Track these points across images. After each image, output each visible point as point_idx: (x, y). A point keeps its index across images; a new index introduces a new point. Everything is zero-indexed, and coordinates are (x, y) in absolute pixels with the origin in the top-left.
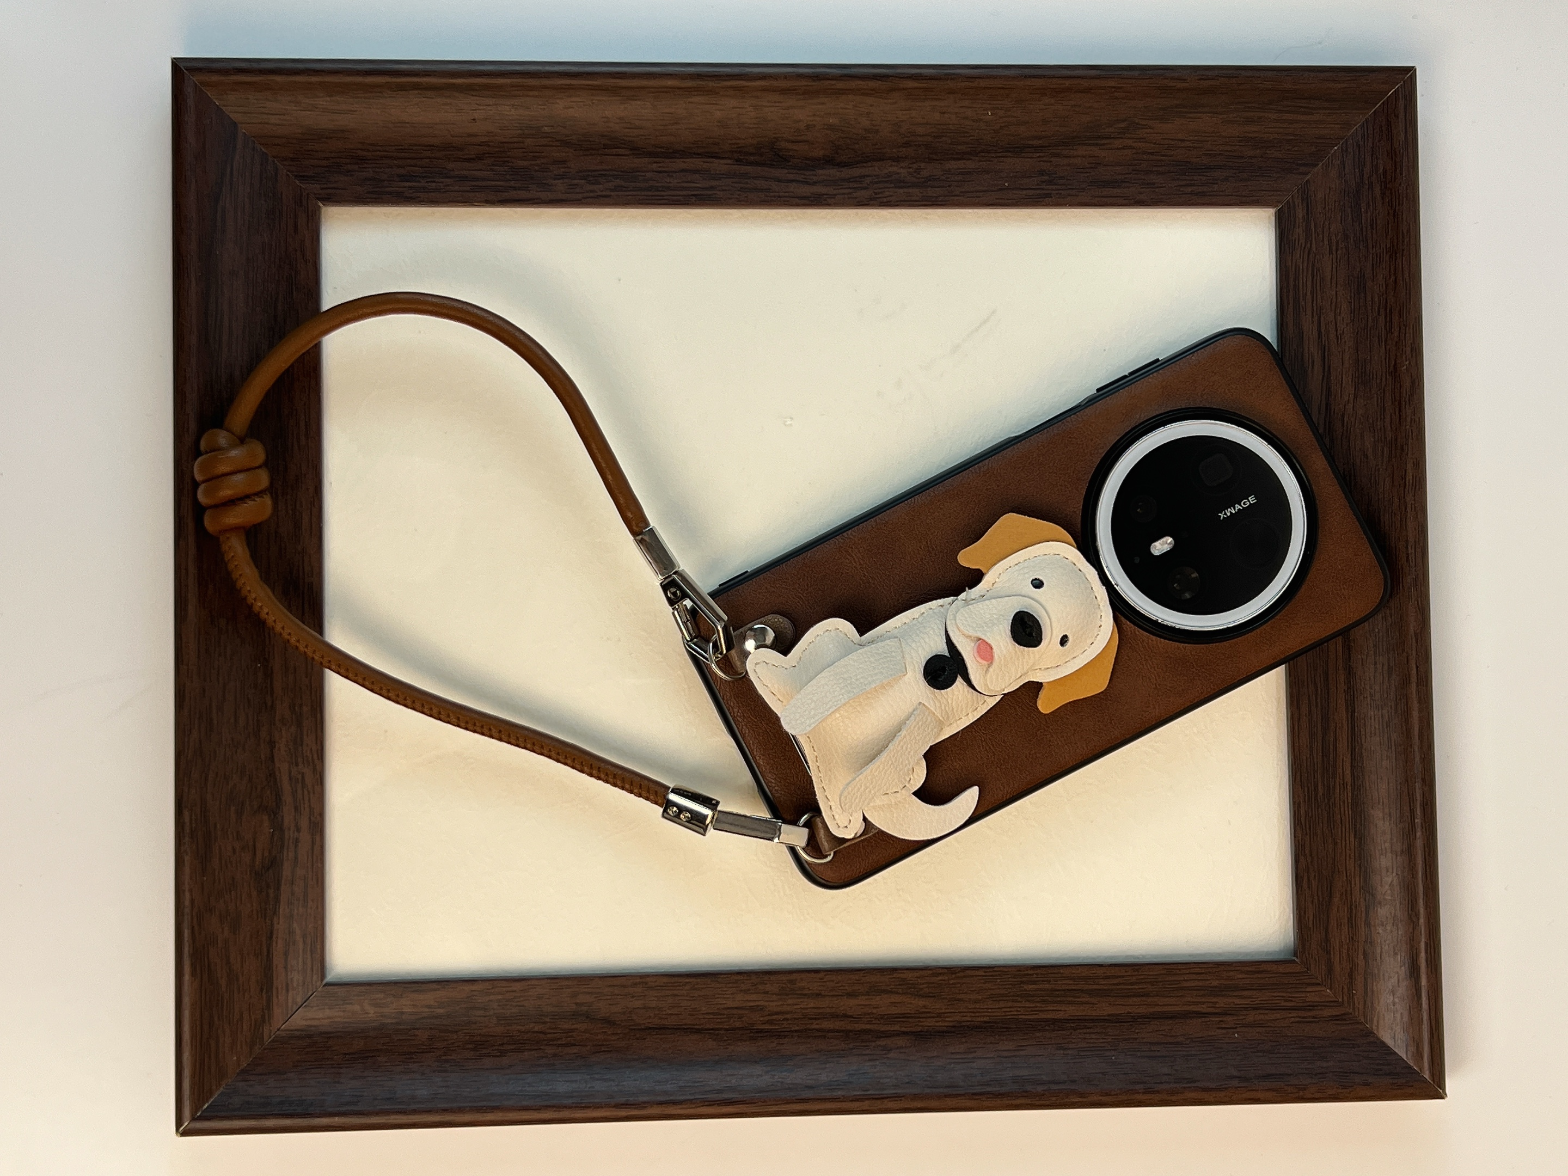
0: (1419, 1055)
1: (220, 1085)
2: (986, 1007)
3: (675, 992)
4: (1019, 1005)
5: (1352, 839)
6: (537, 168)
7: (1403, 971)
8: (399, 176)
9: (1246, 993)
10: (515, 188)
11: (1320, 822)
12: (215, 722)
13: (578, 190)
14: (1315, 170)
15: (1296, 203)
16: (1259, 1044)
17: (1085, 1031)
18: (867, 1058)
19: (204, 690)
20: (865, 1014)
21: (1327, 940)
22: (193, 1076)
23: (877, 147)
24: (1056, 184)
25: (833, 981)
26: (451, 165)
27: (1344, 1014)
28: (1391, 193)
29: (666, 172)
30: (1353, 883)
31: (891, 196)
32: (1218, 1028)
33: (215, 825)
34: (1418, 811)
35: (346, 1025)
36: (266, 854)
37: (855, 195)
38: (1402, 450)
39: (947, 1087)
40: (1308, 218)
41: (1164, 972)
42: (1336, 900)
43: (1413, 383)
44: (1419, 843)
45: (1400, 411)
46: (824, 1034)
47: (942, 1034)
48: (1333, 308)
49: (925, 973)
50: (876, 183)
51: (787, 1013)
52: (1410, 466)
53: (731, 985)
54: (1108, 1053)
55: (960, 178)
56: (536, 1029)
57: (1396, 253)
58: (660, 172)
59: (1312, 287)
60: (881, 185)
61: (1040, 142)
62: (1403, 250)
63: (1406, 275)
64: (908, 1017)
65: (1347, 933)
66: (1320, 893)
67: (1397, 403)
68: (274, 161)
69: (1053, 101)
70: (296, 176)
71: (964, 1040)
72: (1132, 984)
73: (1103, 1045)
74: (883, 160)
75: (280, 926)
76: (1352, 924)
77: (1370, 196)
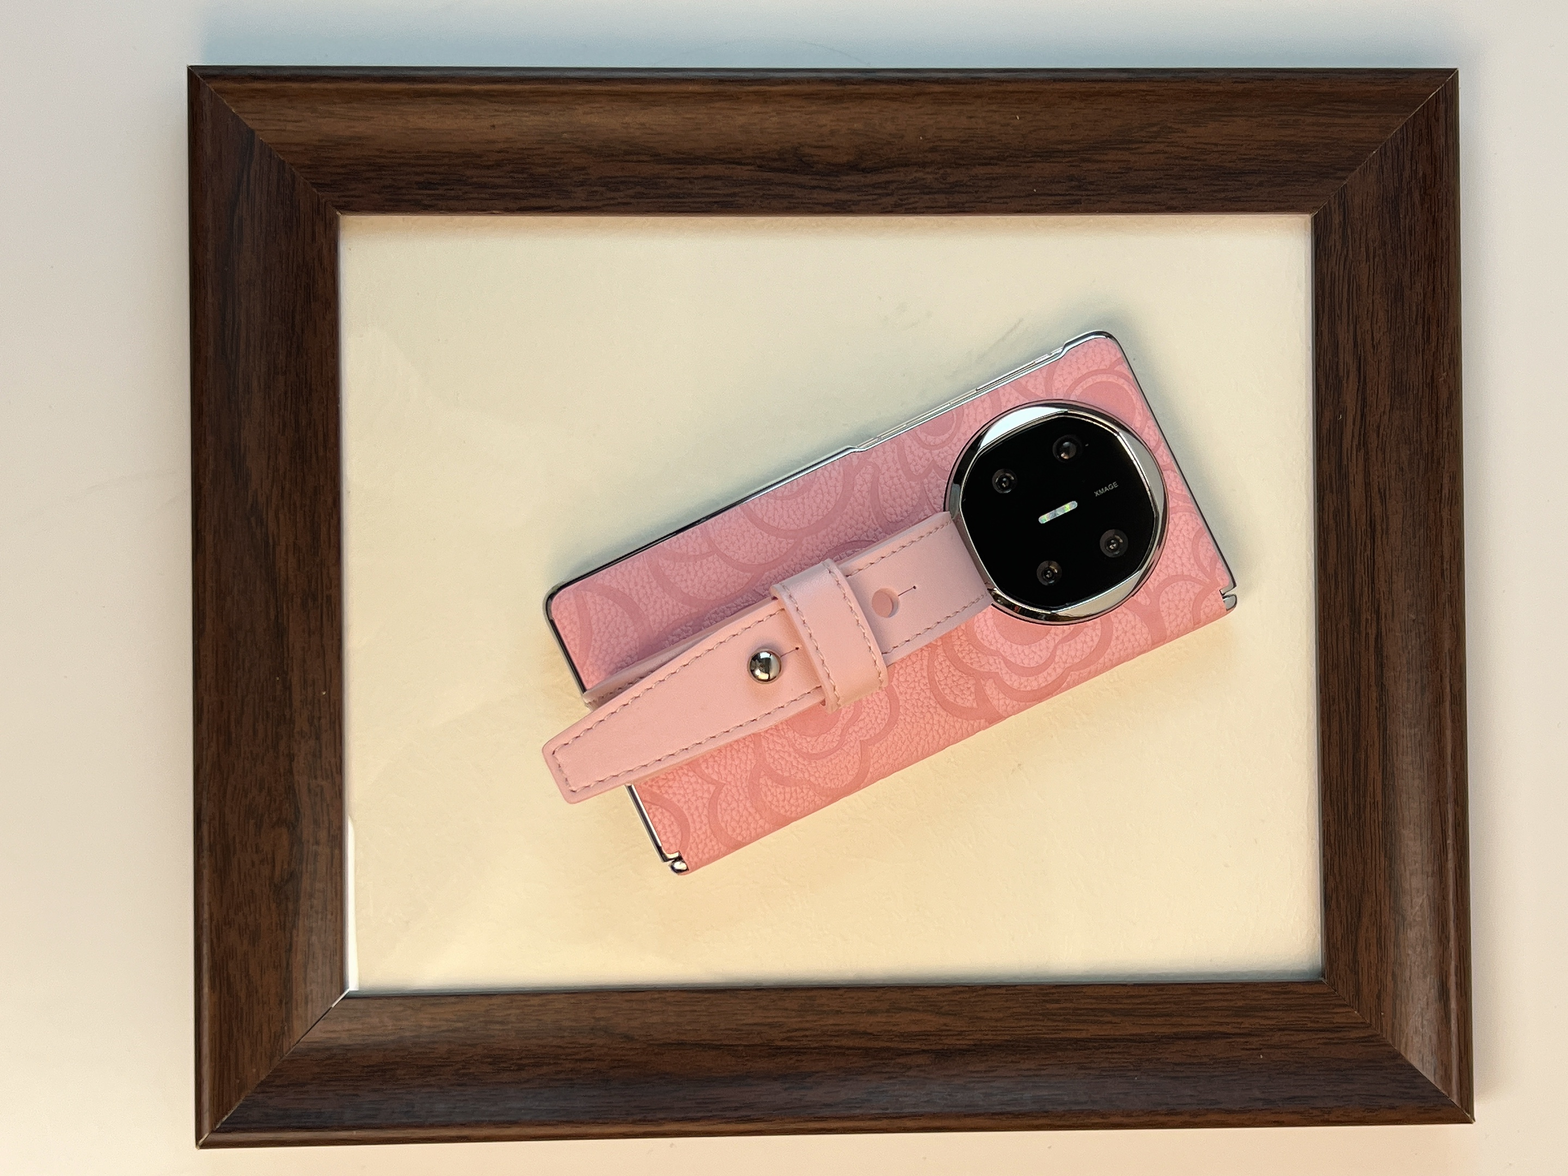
0: (1447, 1078)
1: (239, 1099)
2: (1007, 1025)
3: (695, 1008)
4: (1042, 1023)
5: (1382, 858)
6: (557, 175)
7: (1434, 993)
8: (417, 183)
9: (1271, 1014)
10: (534, 196)
11: (1350, 840)
12: (234, 735)
13: (597, 197)
14: (1353, 174)
15: (1333, 208)
16: (1284, 1066)
17: (1107, 1050)
18: (887, 1076)
19: (222, 703)
20: (886, 1031)
21: (1355, 961)
22: (213, 1089)
23: (902, 152)
24: (1086, 190)
25: (852, 998)
26: (468, 173)
27: (1372, 1036)
28: (1431, 200)
29: (686, 178)
30: (1383, 903)
31: (917, 202)
32: (1243, 1049)
33: (234, 838)
34: (1450, 833)
35: (366, 1037)
36: (286, 866)
37: (880, 201)
38: (1439, 463)
39: (966, 1106)
40: (1345, 223)
41: (1189, 991)
42: (1365, 920)
43: (1451, 394)
44: (1451, 865)
45: (1437, 423)
46: (843, 1051)
47: (963, 1052)
48: (1370, 315)
49: (946, 991)
50: (901, 189)
51: (807, 1030)
52: (1446, 480)
53: (750, 1001)
54: (1130, 1074)
55: (988, 183)
56: (554, 1043)
57: (1434, 262)
58: (681, 179)
59: (1348, 295)
60: (906, 191)
61: (1070, 146)
62: (1442, 257)
63: (1445, 285)
64: (928, 1035)
65: (1376, 953)
66: (1349, 913)
67: (1433, 415)
68: (290, 169)
69: (1082, 105)
70: (313, 184)
71: (985, 1058)
72: (1156, 1004)
73: (1125, 1065)
74: (909, 166)
75: (300, 939)
76: (1381, 945)
77: (1409, 202)
